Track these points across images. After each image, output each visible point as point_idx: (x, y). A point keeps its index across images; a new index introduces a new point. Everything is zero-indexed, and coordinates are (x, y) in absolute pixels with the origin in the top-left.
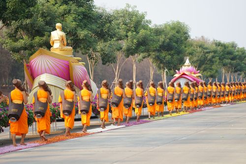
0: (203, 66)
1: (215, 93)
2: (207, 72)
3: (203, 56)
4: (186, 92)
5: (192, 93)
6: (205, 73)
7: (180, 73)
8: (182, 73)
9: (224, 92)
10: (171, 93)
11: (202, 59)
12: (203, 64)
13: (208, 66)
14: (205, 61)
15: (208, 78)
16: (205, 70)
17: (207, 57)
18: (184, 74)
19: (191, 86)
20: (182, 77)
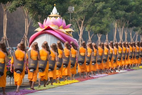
0: (91, 19)
1: (90, 58)
2: (96, 27)
3: (92, 6)
4: (43, 58)
5: (53, 59)
6: (93, 28)
7: (43, 27)
8: (46, 27)
9: (101, 57)
10: (20, 59)
11: (91, 9)
12: (91, 17)
13: (97, 18)
14: (94, 12)
15: (96, 34)
16: (92, 24)
17: (96, 8)
18: (49, 28)
19: (51, 49)
20: (46, 33)
